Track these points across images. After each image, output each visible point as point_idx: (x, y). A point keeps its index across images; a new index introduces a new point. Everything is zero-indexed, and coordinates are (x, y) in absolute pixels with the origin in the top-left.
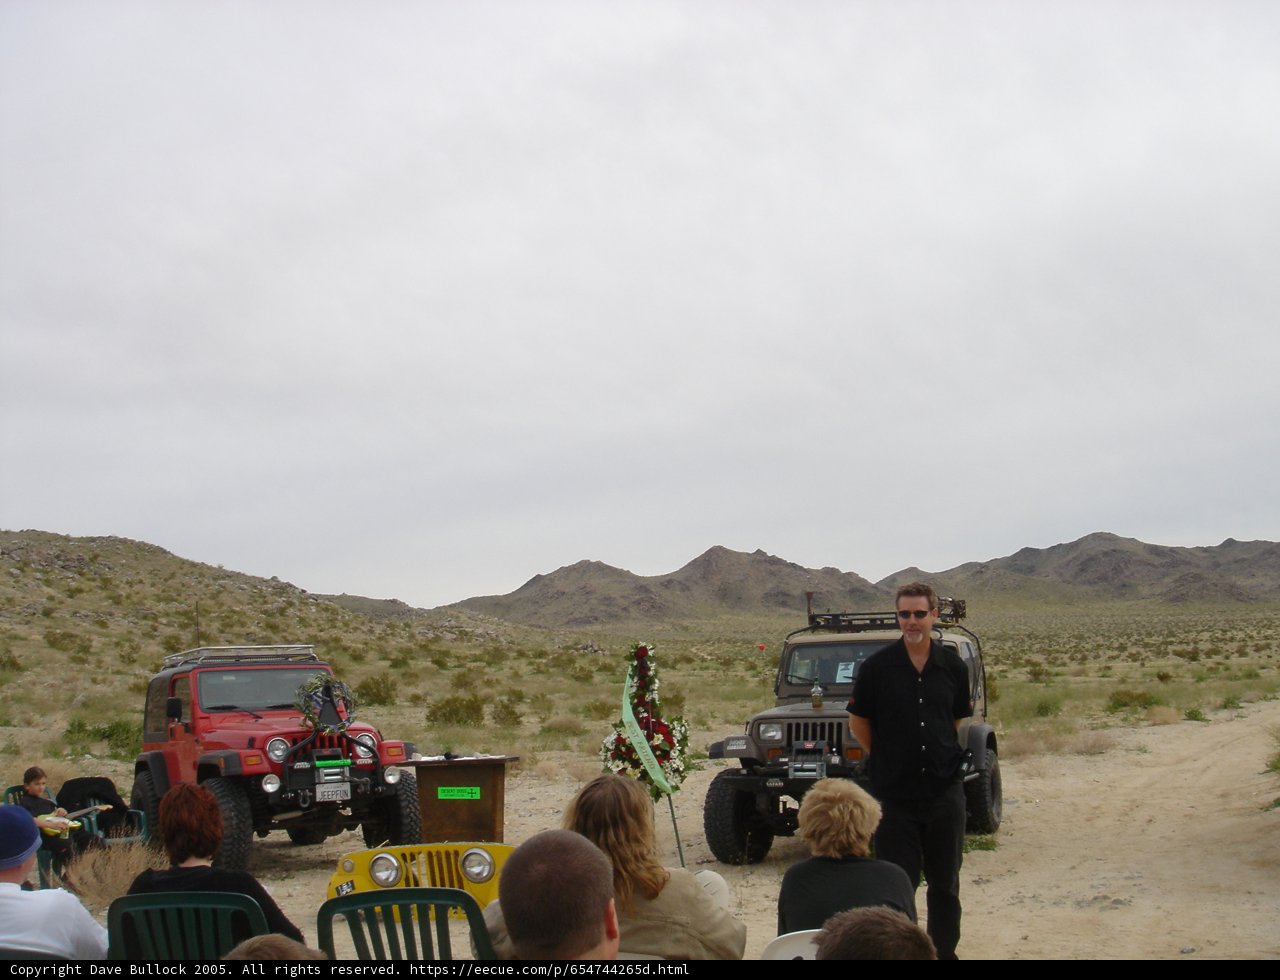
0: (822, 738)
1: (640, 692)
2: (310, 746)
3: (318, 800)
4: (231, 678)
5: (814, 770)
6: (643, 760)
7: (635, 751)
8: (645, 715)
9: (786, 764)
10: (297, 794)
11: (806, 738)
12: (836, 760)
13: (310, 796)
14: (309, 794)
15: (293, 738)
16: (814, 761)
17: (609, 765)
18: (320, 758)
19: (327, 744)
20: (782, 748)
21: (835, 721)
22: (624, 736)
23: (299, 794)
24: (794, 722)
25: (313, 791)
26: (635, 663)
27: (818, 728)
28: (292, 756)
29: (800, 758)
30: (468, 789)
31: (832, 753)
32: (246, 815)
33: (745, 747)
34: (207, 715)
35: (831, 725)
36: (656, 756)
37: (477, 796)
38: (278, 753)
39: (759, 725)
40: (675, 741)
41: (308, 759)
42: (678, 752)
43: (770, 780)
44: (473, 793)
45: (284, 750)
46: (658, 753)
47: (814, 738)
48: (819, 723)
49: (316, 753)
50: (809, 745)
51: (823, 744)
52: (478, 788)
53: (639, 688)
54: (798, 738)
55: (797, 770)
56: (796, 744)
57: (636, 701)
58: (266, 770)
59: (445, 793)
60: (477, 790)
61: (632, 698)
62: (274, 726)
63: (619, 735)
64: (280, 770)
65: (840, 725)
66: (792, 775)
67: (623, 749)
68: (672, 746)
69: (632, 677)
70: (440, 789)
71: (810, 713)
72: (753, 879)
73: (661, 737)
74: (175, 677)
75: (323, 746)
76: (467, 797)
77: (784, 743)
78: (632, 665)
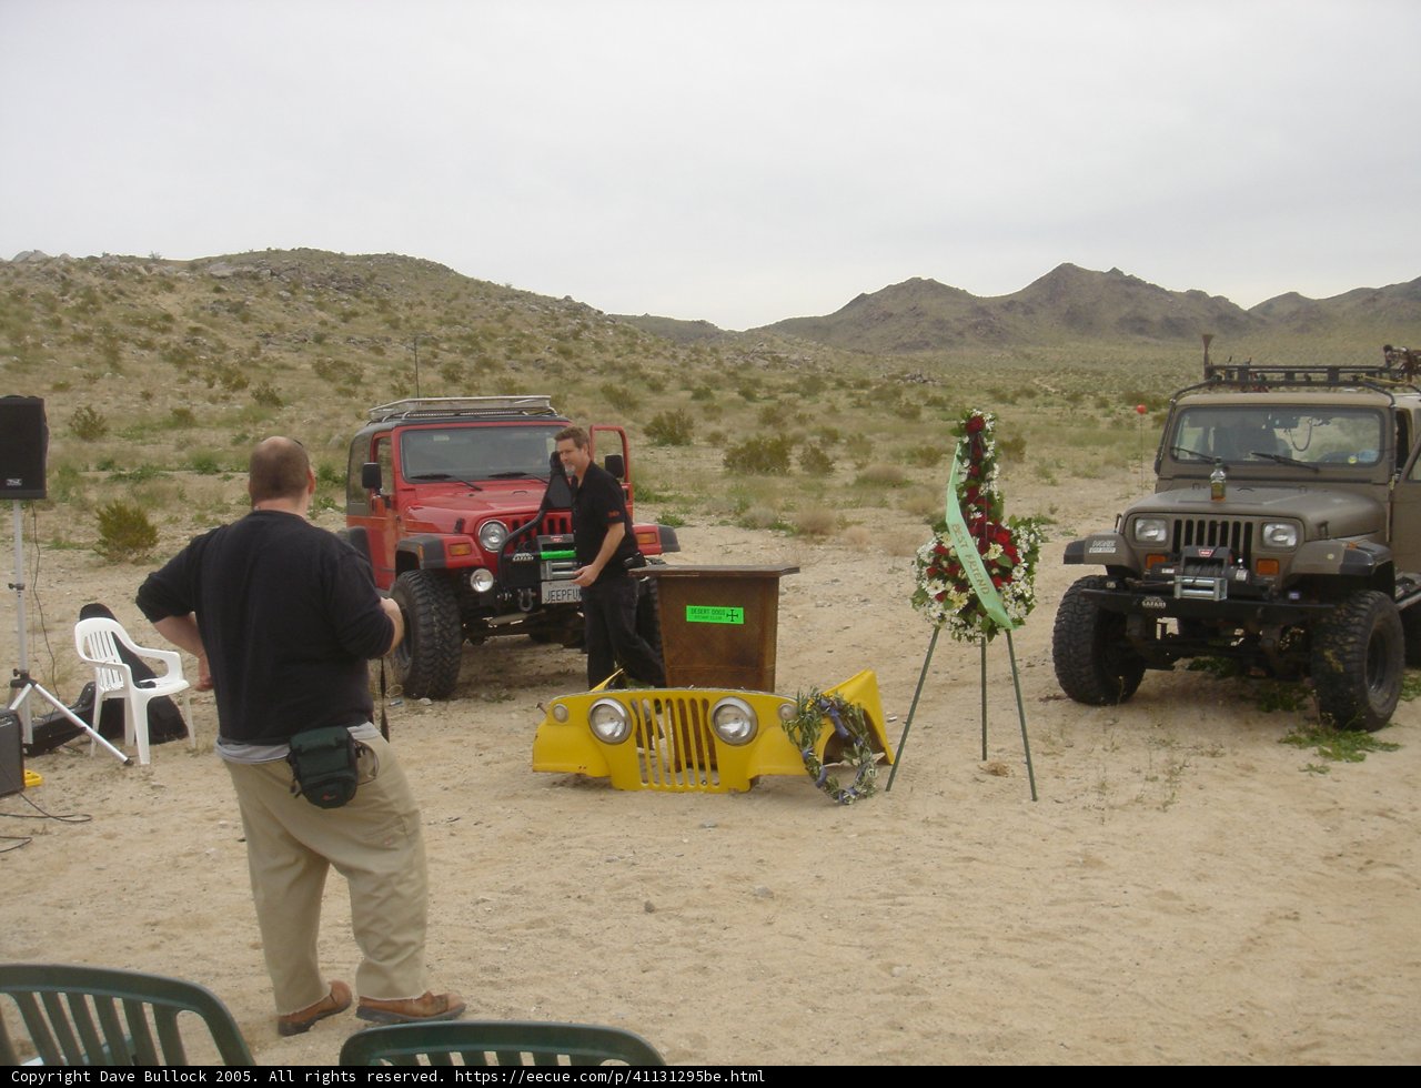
0: (1223, 543)
1: (973, 483)
2: (535, 530)
3: (544, 602)
4: (444, 438)
5: (1210, 588)
6: (972, 580)
7: (961, 567)
8: (978, 515)
9: (1171, 577)
10: (516, 595)
11: (1200, 542)
12: (1242, 575)
13: (533, 598)
14: (531, 593)
15: (513, 521)
16: (1211, 576)
17: (924, 586)
18: (547, 548)
19: (558, 527)
20: (1166, 554)
21: (1243, 520)
22: (947, 545)
23: (518, 594)
24: (1184, 518)
25: (538, 590)
26: (966, 440)
27: (1219, 529)
28: (511, 545)
29: (1191, 569)
30: (727, 610)
31: (1235, 563)
32: (452, 620)
33: (1114, 551)
34: (411, 486)
35: (1237, 525)
36: (992, 576)
37: (739, 620)
38: (494, 540)
39: (1136, 519)
40: (1020, 555)
41: (532, 548)
42: (1023, 571)
43: (1148, 598)
44: (732, 615)
45: (501, 536)
46: (995, 571)
47: (1211, 543)
48: (1219, 522)
49: (542, 540)
50: (1205, 553)
51: (1224, 553)
52: (742, 609)
53: (970, 476)
54: (1188, 542)
55: (1186, 587)
56: (1187, 551)
57: (965, 495)
58: (477, 563)
59: (695, 614)
60: (740, 611)
61: (960, 491)
62: (492, 505)
63: (940, 543)
64: (495, 563)
65: (1249, 526)
66: (1178, 593)
67: (945, 564)
68: (1016, 562)
69: (961, 459)
70: (689, 608)
71: (1208, 507)
72: (1119, 733)
73: (1000, 548)
74: (376, 437)
75: (552, 532)
76: (726, 620)
77: (1169, 547)
78: (961, 442)
